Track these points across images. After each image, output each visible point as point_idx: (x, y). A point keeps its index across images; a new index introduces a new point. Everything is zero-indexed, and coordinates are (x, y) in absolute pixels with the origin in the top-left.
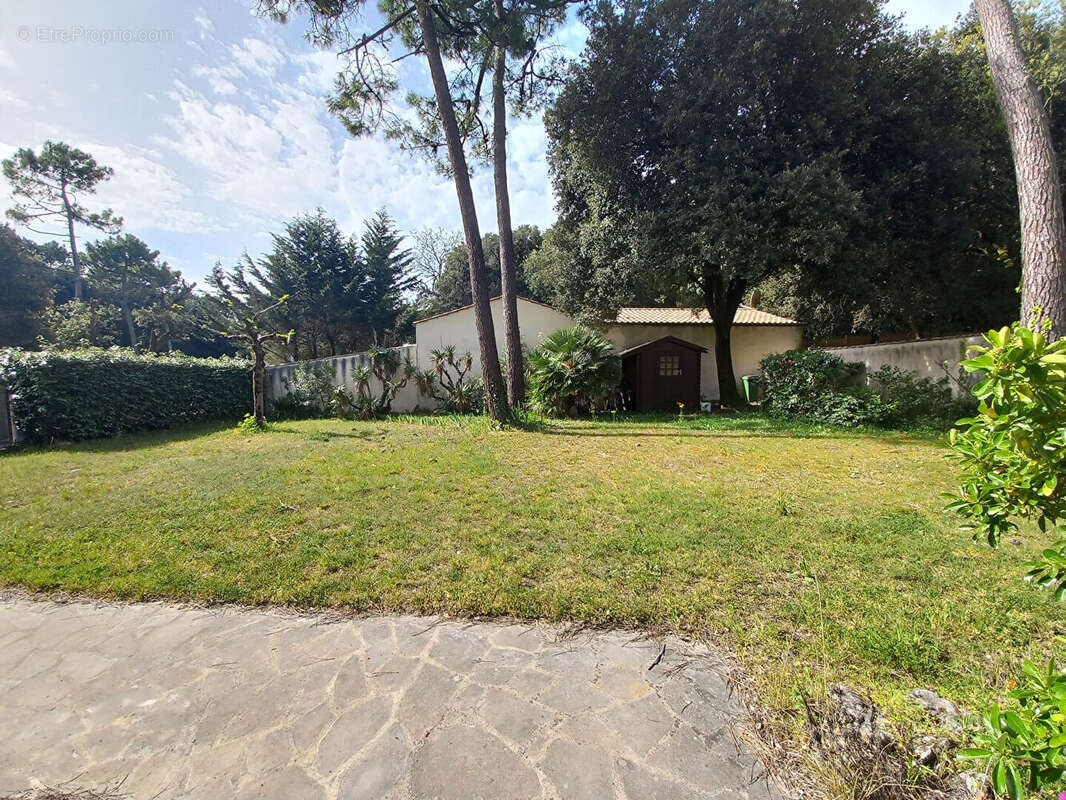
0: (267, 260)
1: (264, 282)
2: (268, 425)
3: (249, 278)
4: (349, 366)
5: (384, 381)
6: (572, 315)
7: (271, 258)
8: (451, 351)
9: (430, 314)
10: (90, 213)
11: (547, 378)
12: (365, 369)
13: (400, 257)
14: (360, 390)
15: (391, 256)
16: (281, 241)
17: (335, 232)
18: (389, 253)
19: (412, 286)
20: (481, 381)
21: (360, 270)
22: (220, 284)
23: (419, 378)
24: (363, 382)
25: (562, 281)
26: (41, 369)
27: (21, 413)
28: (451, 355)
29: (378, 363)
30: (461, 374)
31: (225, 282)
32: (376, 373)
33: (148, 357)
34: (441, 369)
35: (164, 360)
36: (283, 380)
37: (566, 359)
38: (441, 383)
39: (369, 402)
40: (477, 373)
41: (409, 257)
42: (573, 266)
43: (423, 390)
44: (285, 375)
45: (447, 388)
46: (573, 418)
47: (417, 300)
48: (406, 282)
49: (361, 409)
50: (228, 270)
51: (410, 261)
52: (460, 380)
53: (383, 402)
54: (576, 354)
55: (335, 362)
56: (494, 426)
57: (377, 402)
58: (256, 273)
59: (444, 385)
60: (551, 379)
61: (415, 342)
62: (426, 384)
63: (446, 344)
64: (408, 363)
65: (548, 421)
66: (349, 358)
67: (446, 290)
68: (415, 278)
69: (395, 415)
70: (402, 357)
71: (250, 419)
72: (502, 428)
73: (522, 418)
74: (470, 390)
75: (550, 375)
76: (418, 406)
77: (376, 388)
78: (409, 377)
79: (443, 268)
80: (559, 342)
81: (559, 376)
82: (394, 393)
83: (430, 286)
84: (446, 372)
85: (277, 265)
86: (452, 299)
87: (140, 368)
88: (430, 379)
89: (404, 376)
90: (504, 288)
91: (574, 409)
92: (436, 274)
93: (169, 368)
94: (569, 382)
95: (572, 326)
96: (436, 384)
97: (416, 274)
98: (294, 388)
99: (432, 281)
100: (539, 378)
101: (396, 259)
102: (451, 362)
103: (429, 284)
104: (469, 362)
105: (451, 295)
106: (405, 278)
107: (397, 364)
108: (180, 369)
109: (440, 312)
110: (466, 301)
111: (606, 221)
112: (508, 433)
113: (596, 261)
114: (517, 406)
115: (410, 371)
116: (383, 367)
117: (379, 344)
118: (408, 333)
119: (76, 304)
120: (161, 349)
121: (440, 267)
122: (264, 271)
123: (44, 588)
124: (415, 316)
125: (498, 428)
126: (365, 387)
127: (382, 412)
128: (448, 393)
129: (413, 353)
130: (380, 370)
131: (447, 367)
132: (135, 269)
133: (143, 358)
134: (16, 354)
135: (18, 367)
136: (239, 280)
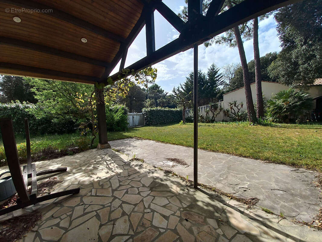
0: (185, 84)
1: (184, 90)
2: (185, 123)
3: (181, 89)
4: (203, 109)
5: (213, 113)
6: (288, 85)
7: (185, 83)
8: (235, 102)
9: (228, 92)
10: (150, 81)
11: (274, 109)
12: (208, 109)
13: (219, 76)
14: (207, 115)
15: (216, 76)
16: (188, 79)
17: (201, 73)
18: (215, 76)
19: (222, 84)
20: (247, 111)
21: (207, 82)
22: (175, 92)
23: (224, 111)
24: (207, 113)
25: (283, 73)
26: (149, 111)
27: (146, 120)
28: (235, 104)
29: (211, 107)
30: (239, 109)
31: (176, 91)
32: (211, 110)
33: (163, 109)
34: (232, 108)
35: (165, 109)
36: (187, 113)
37: (284, 102)
38: (232, 112)
39: (209, 118)
40: (245, 109)
41: (222, 75)
42: (288, 66)
43: (225, 115)
44: (187, 112)
45: (234, 114)
46: (287, 123)
47: (223, 88)
48: (220, 83)
49: (207, 120)
50: (176, 88)
51: (222, 76)
52: (238, 111)
53: (212, 118)
54: (289, 100)
55: (200, 108)
56: (250, 124)
57: (211, 118)
58: (182, 88)
59: (233, 113)
60: (276, 109)
61: (223, 101)
62: (226, 113)
63: (234, 100)
64: (221, 107)
65: (274, 124)
66: (203, 107)
67: (234, 83)
68: (223, 81)
69: (216, 122)
70: (219, 105)
71: (182, 122)
72: (254, 125)
73: (262, 122)
74: (242, 114)
75: (276, 108)
76: (223, 120)
77: (211, 115)
78: (221, 111)
79: (233, 76)
80: (280, 96)
81: (280, 108)
82: (216, 115)
83: (228, 83)
84: (233, 109)
85: (187, 85)
86: (236, 86)
87: (162, 111)
88: (228, 111)
89: (219, 111)
90: (256, 80)
91: (288, 120)
92: (230, 78)
93: (166, 111)
94: (285, 110)
95: (288, 89)
96: (230, 113)
97: (223, 80)
98: (190, 115)
99: (229, 81)
100: (271, 109)
101: (217, 77)
102: (235, 106)
103: (228, 82)
104: (242, 105)
105: (236, 85)
106: (220, 82)
107: (217, 107)
108: (168, 111)
109: (231, 91)
110: (242, 86)
111: (304, 47)
112: (256, 126)
113: (300, 62)
114: (260, 118)
115: (221, 109)
116: (213, 109)
117: (212, 102)
118: (221, 98)
119: (148, 100)
120: (165, 107)
121: (232, 76)
122: (184, 87)
123: (162, 142)
124: (223, 93)
125: (252, 125)
126: (208, 114)
127: (212, 121)
128: (234, 115)
129: (222, 104)
130: (212, 109)
131: (234, 107)
132: (156, 91)
133: (162, 109)
134: (145, 109)
135: (146, 111)
136: (178, 90)
